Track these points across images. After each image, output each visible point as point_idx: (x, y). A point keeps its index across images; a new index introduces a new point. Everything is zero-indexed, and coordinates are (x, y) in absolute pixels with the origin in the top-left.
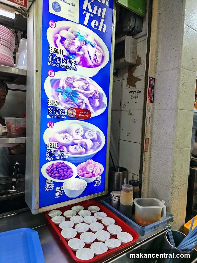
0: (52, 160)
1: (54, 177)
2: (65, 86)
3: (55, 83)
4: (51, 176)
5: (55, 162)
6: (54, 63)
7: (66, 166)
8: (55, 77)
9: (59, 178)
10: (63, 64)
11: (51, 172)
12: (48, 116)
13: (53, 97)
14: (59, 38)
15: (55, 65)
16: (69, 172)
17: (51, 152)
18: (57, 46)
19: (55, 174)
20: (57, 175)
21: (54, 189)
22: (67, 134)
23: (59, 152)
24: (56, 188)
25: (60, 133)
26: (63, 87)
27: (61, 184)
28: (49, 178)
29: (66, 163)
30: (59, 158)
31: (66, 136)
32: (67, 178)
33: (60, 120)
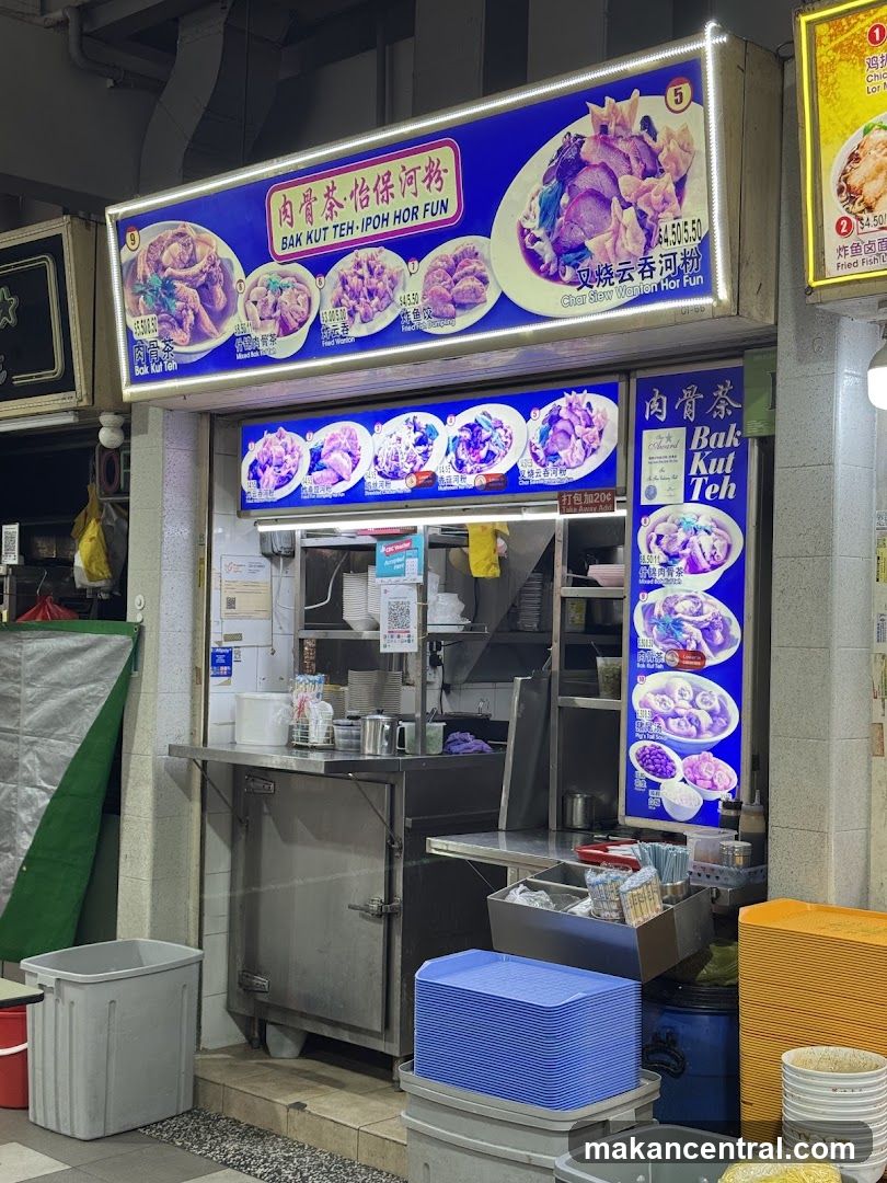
0: (643, 739)
1: (648, 770)
2: (663, 613)
3: (649, 610)
4: (642, 766)
5: (648, 744)
6: (648, 578)
7: (663, 754)
8: (649, 601)
9: (654, 772)
10: (659, 578)
11: (642, 758)
12: (639, 665)
13: (645, 632)
14: (655, 538)
15: (649, 582)
16: (669, 767)
17: (642, 724)
18: (650, 552)
19: (648, 764)
20: (651, 767)
21: (647, 792)
22: (665, 697)
23: (653, 727)
24: (650, 791)
25: (655, 693)
26: (659, 616)
27: (656, 786)
28: (640, 770)
29: (666, 749)
30: (652, 737)
31: (663, 700)
32: (667, 777)
33: (655, 671)
